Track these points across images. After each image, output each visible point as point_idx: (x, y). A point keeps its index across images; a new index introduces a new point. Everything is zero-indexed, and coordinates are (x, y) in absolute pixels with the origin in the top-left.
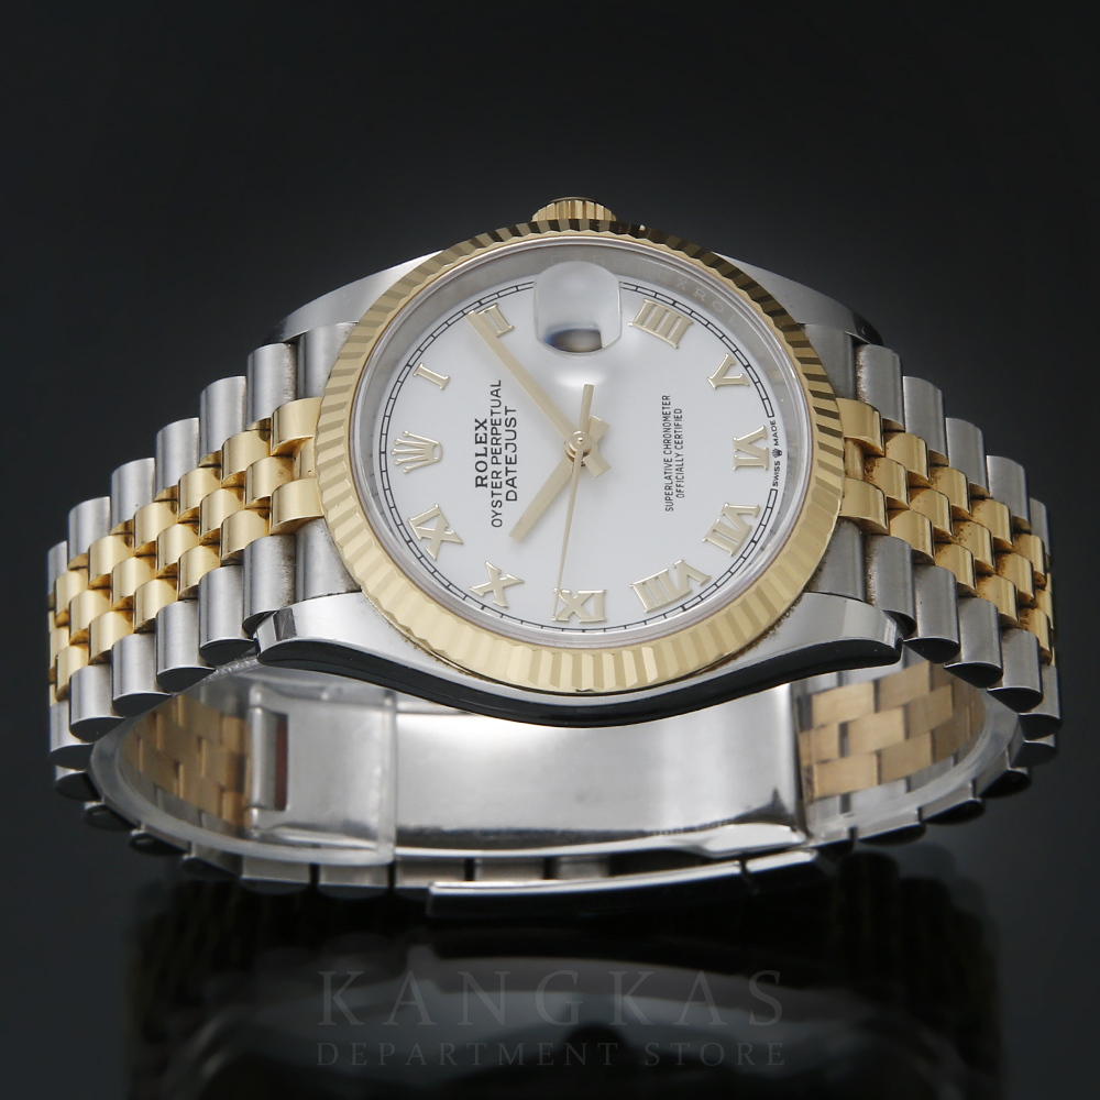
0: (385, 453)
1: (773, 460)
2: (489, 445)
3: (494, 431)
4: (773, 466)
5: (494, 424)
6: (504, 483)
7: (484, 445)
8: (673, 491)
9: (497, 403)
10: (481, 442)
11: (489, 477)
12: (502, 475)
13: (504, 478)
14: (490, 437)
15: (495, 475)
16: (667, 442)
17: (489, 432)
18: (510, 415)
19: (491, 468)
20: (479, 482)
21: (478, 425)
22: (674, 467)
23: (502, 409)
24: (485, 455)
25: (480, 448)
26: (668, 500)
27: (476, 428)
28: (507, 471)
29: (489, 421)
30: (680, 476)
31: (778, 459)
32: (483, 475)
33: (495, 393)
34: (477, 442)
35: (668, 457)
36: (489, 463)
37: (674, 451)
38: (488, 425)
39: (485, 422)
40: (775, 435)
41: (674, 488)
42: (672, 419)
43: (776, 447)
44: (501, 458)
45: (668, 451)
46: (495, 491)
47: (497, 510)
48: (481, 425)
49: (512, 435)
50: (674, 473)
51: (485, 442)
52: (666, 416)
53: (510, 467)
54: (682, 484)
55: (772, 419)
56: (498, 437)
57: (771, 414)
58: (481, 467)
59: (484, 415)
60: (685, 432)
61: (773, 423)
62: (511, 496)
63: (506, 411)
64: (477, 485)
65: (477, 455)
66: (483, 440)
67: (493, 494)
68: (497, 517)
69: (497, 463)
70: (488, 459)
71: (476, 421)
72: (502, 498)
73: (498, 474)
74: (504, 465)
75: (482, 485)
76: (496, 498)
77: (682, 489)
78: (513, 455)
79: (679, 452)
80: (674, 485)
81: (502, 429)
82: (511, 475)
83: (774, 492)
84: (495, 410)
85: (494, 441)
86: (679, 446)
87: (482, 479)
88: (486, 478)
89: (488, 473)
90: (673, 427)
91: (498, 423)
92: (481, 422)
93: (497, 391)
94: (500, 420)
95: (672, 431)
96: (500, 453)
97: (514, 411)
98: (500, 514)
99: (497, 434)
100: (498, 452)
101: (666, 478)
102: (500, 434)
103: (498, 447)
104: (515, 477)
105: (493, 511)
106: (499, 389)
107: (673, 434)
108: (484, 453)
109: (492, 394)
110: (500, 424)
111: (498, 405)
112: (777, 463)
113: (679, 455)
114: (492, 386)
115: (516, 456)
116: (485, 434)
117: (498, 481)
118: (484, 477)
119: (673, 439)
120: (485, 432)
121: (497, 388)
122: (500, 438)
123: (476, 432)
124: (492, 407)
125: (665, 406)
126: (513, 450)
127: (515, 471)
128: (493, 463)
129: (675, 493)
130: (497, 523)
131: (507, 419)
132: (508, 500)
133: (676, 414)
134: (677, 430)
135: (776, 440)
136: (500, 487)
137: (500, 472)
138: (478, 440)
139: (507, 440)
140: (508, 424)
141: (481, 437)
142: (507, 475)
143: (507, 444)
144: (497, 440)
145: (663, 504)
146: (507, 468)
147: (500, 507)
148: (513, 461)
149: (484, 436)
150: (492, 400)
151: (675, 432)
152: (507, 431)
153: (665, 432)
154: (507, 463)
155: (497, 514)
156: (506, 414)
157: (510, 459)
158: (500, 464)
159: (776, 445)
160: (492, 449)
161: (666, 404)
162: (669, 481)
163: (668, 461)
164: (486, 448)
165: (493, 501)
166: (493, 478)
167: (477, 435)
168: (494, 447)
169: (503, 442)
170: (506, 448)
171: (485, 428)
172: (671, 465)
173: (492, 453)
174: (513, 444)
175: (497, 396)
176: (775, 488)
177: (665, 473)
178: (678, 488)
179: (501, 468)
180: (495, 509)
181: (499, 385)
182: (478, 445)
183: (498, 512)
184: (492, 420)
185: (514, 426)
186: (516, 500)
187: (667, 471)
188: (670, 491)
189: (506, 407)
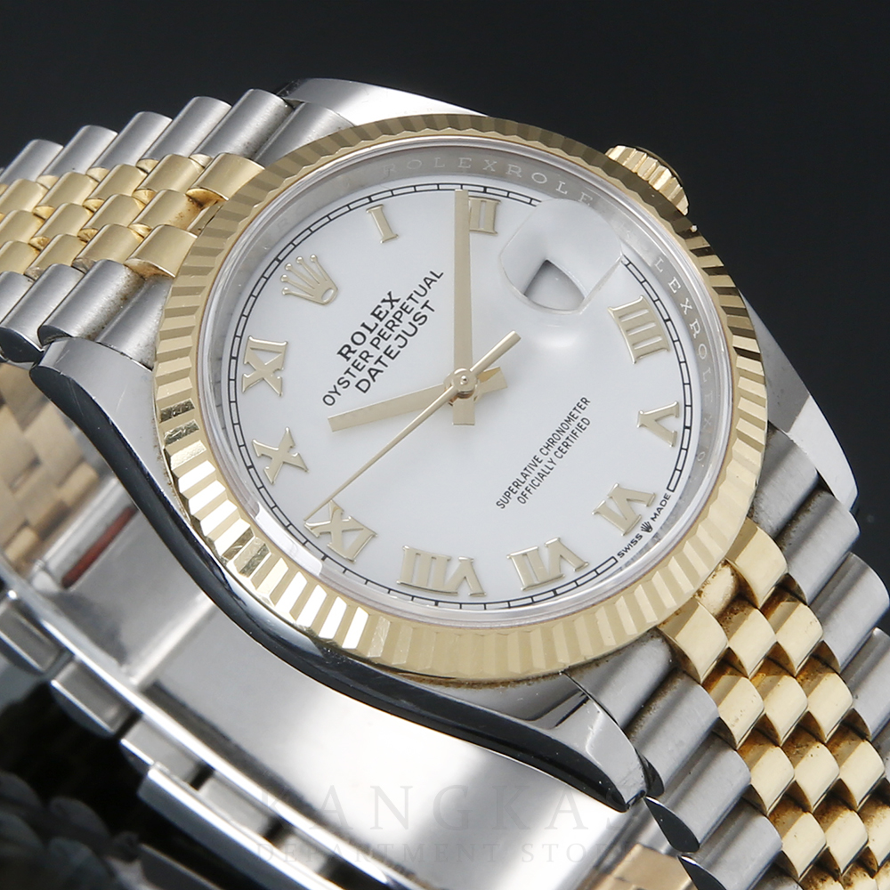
1: (638, 531)
2: (382, 325)
3: (398, 316)
4: (632, 536)
5: (404, 309)
6: (366, 369)
7: (378, 321)
8: (517, 491)
9: (423, 292)
10: (377, 316)
11: (358, 353)
12: (371, 360)
13: (371, 364)
14: (390, 317)
15: (364, 355)
16: (551, 442)
17: (392, 312)
18: (425, 311)
19: (367, 346)
20: (344, 352)
21: (388, 298)
22: (538, 470)
23: (422, 301)
24: (371, 331)
25: (371, 322)
26: (507, 495)
27: (384, 301)
28: (379, 360)
29: (400, 303)
30: (536, 482)
31: (644, 534)
32: (354, 347)
33: (428, 282)
34: (373, 314)
35: (541, 457)
36: (369, 339)
37: (551, 455)
38: (397, 306)
39: (397, 301)
40: (659, 510)
41: (522, 489)
42: (573, 425)
43: (651, 522)
44: (383, 345)
45: (545, 451)
46: (353, 370)
47: (339, 388)
48: (391, 301)
49: (410, 330)
50: (534, 474)
51: (381, 320)
52: (571, 418)
53: (385, 359)
54: (532, 490)
55: (669, 493)
56: (397, 323)
57: (671, 488)
58: (358, 338)
59: (401, 294)
60: (576, 446)
61: (666, 498)
62: (364, 385)
63: (425, 305)
64: (340, 353)
65: (363, 325)
66: (381, 316)
67: (348, 371)
68: (334, 395)
69: (376, 346)
70: (370, 336)
71: (390, 294)
72: (354, 381)
73: (368, 356)
74: (380, 353)
75: (345, 356)
76: (348, 377)
77: (528, 495)
78: (395, 349)
79: (555, 460)
80: (524, 486)
81: (407, 318)
82: (379, 366)
83: (613, 561)
84: (415, 296)
85: (390, 325)
86: (559, 454)
87: (350, 351)
88: (354, 352)
89: (360, 349)
90: (568, 432)
91: (408, 310)
92: (393, 298)
93: (432, 280)
94: (412, 309)
95: (565, 435)
96: (386, 339)
97: (433, 310)
98: (339, 394)
99: (398, 320)
100: (386, 336)
101: (522, 474)
102: (401, 322)
103: (389, 332)
104: (382, 372)
105: (335, 387)
106: (435, 281)
107: (563, 439)
108: (372, 328)
109: (425, 280)
110: (409, 313)
111: (422, 294)
112: (639, 537)
113: (552, 462)
114: (432, 273)
115: (399, 352)
116: (388, 312)
117: (363, 363)
118: (352, 349)
119: (559, 443)
120: (389, 310)
121: (434, 278)
122: (398, 326)
123: (381, 304)
124: (415, 292)
125: (577, 408)
126: (402, 345)
127: (386, 366)
128: (371, 343)
129: (519, 494)
130: (329, 400)
131: (419, 313)
132: (357, 386)
133: (582, 423)
134: (570, 438)
135: (656, 514)
136: (360, 370)
137: (372, 356)
138: (377, 313)
139: (403, 331)
140: (416, 318)
141: (381, 312)
142: (376, 363)
143: (399, 336)
144: (394, 325)
145: (500, 496)
146: (381, 357)
147: (344, 388)
148: (392, 355)
149: (385, 313)
150: (421, 286)
151: (567, 438)
152: (410, 323)
153: (558, 431)
154: (385, 353)
155: (336, 392)
156: (422, 308)
157: (392, 351)
158: (378, 348)
159: (653, 519)
160: (382, 330)
161: (580, 407)
162: (523, 480)
163: (537, 460)
164: (377, 325)
165: (343, 378)
166: (360, 356)
167: (379, 306)
168: (386, 329)
169: (398, 331)
170: (396, 339)
171: (392, 307)
172: (536, 466)
173: (379, 334)
174: (406, 340)
175: (428, 285)
176: (618, 558)
177: (525, 469)
178: (526, 492)
179: (376, 353)
180: (338, 386)
181: (439, 277)
182: (373, 316)
183: (338, 391)
184: (405, 303)
185: (420, 324)
186: (365, 392)
187: (528, 468)
188: (515, 489)
189: (428, 301)
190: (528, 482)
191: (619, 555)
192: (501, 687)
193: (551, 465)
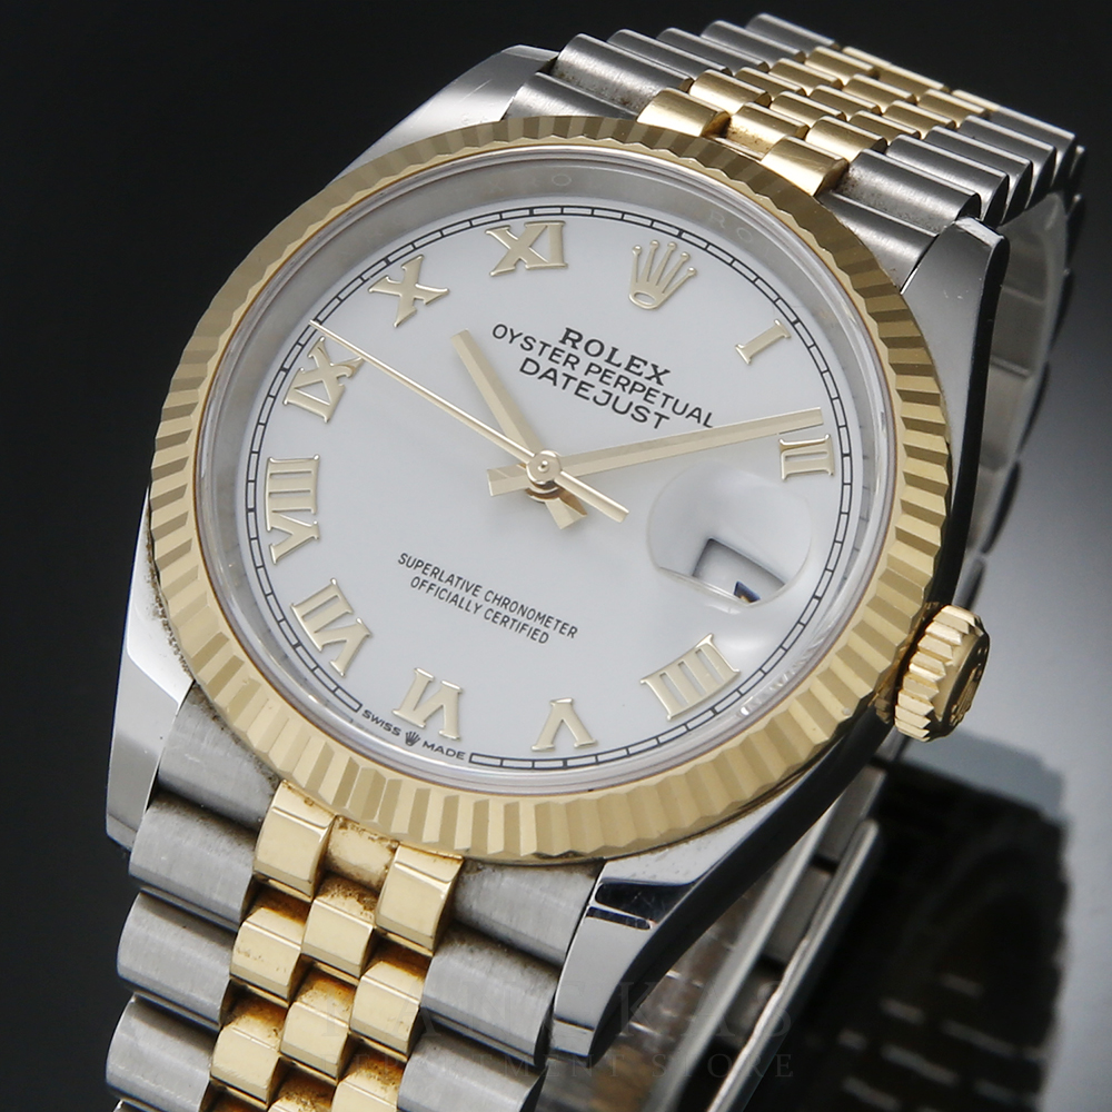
0: (679, 236)
1: (404, 730)
2: (621, 371)
3: (638, 387)
4: (395, 723)
5: (650, 392)
6: (554, 365)
7: (625, 365)
8: (427, 576)
9: (679, 409)
10: (631, 363)
11: (573, 351)
12: (568, 369)
13: (561, 369)
14: (634, 379)
15: (573, 359)
16: (505, 602)
17: (640, 379)
18: (653, 419)
19: (586, 360)
20: (571, 335)
21: (659, 371)
22: (462, 593)
23: (667, 411)
24: (609, 361)
25: (622, 358)
26: (418, 564)
27: (655, 367)
28: (570, 378)
29: (658, 387)
30: (444, 595)
31: (403, 736)
32: (581, 345)
33: (696, 413)
34: (633, 358)
35: (481, 594)
36: (594, 360)
37: (487, 606)
38: (653, 384)
39: (659, 382)
40: (440, 749)
41: (432, 580)
42: (537, 624)
43: (421, 743)
44: (593, 378)
45: (491, 597)
46: (548, 351)
47: (520, 340)
48: (657, 375)
49: (621, 406)
50: (455, 590)
51: (627, 369)
52: (545, 619)
53: (573, 385)
54: (432, 592)
55: (467, 757)
56: (628, 388)
57: (475, 759)
58: (594, 348)
59: (669, 384)
60: (507, 633)
61: (459, 755)
62: (530, 367)
63: (661, 416)
64: (569, 331)
65: (615, 350)
66: (632, 368)
67: (545, 345)
68: (509, 335)
69: (589, 370)
70: (600, 361)
71: (666, 371)
72: (533, 355)
73: (573, 364)
74: (582, 378)
75: (566, 337)
76: (538, 347)
77: (424, 589)
78: (591, 393)
79: (481, 612)
80: (436, 581)
81: (638, 398)
82: (561, 380)
83: (356, 706)
84: (671, 402)
85: (623, 381)
86: (490, 615)
87: (574, 341)
88: (574, 346)
89: (580, 352)
90: (524, 620)
91: (649, 398)
92: (661, 377)
93: (699, 418)
94: (652, 403)
95: (518, 617)
96: (601, 380)
97: (656, 427)
98: (511, 342)
99: (633, 389)
100: (605, 379)
101: (453, 576)
102: (630, 392)
103: (613, 382)
104: (555, 384)
105: (521, 334)
106: (699, 421)
107: (512, 616)
108: (613, 361)
109: (697, 409)
110: (645, 399)
111: (676, 410)
112: (397, 732)
113: (477, 608)
114: (710, 415)
115: (587, 399)
116: (640, 374)
117: (562, 360)
118: (577, 344)
119: (505, 612)
120: (644, 375)
121: (703, 420)
122: (624, 390)
123: (649, 364)
124: (677, 401)
125: (560, 625)
126: (598, 400)
127: (564, 388)
128: (592, 364)
129: (423, 577)
130: (500, 331)
131: (648, 412)
132: (528, 360)
133: (540, 634)
134: (516, 624)
135: (433, 746)
136: (550, 359)
137: (573, 368)
138: (636, 362)
139: (618, 398)
140: (641, 410)
141: (638, 366)
142: (565, 375)
143: (610, 395)
144: (623, 386)
145: (416, 554)
146: (575, 379)
147: (522, 346)
148: (581, 392)
149: (638, 371)
150: (687, 405)
151: (515, 621)
152: (631, 404)
153: (522, 606)
154: (582, 383)
155: (513, 337)
156: (656, 413)
157: (587, 390)
158: (586, 374)
159: (426, 743)
160: (614, 373)
161: (563, 627)
162: (444, 578)
163: (476, 590)
164: (619, 365)
165: (535, 341)
166: (570, 355)
167: (645, 363)
168: (615, 377)
169: (617, 391)
170: (604, 391)
171: (649, 378)
172: (467, 590)
173: (606, 370)
174: (606, 403)
175: (691, 414)
176: (362, 711)
177: (460, 579)
178: (428, 585)
179: (579, 372)
180: (522, 337)
181: (705, 424)
182: (629, 358)
183: (515, 340)
184: (658, 392)
185: (633, 416)
186: (522, 370)
187: (461, 582)
188: (428, 572)
189: (667, 418)
190: (443, 585)
191: (366, 711)
193: (472, 607)
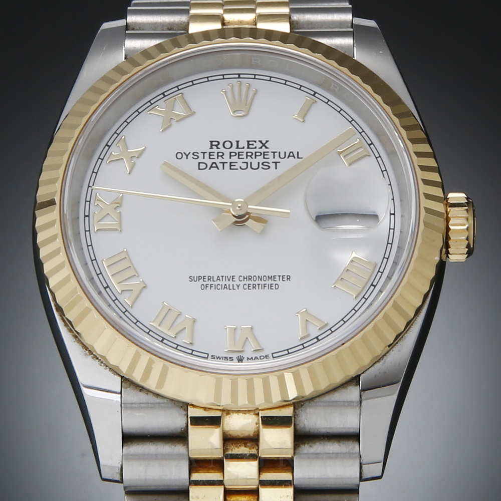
0: (239, 77)
1: (235, 356)
2: (246, 150)
3: (258, 154)
4: (229, 355)
5: (264, 154)
6: (213, 161)
7: (246, 147)
8: (206, 282)
9: (282, 156)
10: (249, 145)
11: (219, 150)
12: (220, 159)
13: (217, 161)
14: (254, 151)
15: (220, 154)
16: (250, 278)
17: (257, 150)
18: (272, 166)
19: (227, 152)
20: (214, 143)
21: (264, 142)
22: (227, 283)
23: (277, 159)
24: (238, 147)
25: (243, 143)
26: (199, 278)
27: (261, 142)
28: (223, 163)
29: (267, 150)
30: (219, 287)
31: (235, 360)
32: (221, 146)
33: (291, 155)
34: (248, 142)
35: (236, 279)
36: (231, 150)
37: (242, 283)
38: (264, 149)
39: (266, 148)
40: (256, 358)
41: (210, 283)
42: (270, 282)
43: (246, 359)
44: (234, 159)
45: (242, 279)
46: (207, 155)
47: (191, 156)
48: (264, 145)
49: (255, 166)
50: (223, 283)
51: (248, 148)
52: (273, 278)
53: (227, 166)
54: (214, 288)
55: (270, 356)
56: (253, 156)
57: (274, 355)
58: (228, 145)
59: (272, 147)
60: (258, 292)
61: (266, 357)
62: (203, 166)
63: (276, 163)
64: (211, 142)
65: (238, 142)
66: (250, 146)
67: (204, 153)
68: (185, 156)
69: (231, 156)
70: (234, 149)
71: (267, 141)
72: (201, 160)
73: (221, 156)
74: (229, 161)
75: (212, 145)
76: (201, 155)
77: (209, 288)
78: (237, 166)
79: (241, 287)
80: (212, 283)
81: (260, 159)
82: (220, 166)
83: (206, 356)
84: (277, 154)
85: (249, 154)
86: (246, 287)
87: (216, 146)
88: (218, 148)
89: (222, 149)
90: (263, 282)
91: (266, 157)
92: (266, 145)
93: (294, 156)
94: (268, 158)
95: (260, 282)
96: (239, 158)
97: (276, 168)
98: (187, 158)
99: (256, 156)
100: (240, 157)
101: (218, 277)
102: (255, 158)
103: (245, 156)
104: (218, 169)
105: (190, 153)
106: (295, 158)
107: (256, 283)
108: (239, 147)
109: (290, 152)
110: (264, 158)
111: (281, 157)
112: (231, 359)
113: (238, 287)
114: (298, 153)
115: (237, 169)
116: (256, 148)
117: (215, 156)
118: (219, 146)
119: (252, 282)
120: (257, 148)
121: (296, 156)
122: (252, 158)
123: (257, 142)
124: (279, 153)
125: (281, 277)
126: (242, 168)
127: (223, 169)
128: (230, 153)
129: (205, 283)
130: (179, 156)
131: (269, 163)
132: (199, 163)
133: (274, 285)
134: (260, 286)
135: (252, 358)
136: (210, 158)
137: (223, 158)
138: (250, 143)
139: (251, 163)
140: (264, 164)
141: (253, 145)
142: (220, 163)
143: (247, 163)
144: (251, 156)
145: (196, 275)
146: (227, 163)
147: (193, 158)
148: (232, 167)
149: (254, 147)
150: (285, 153)
151: (259, 285)
152: (259, 163)
153: (259, 277)
154: (231, 163)
155: (187, 156)
156: (273, 162)
157: (235, 166)
158: (230, 158)
159: (248, 358)
160: (243, 152)
161: (283, 278)
162: (215, 279)
163: (233, 278)
164: (243, 148)
165: (198, 153)
166: (218, 153)
167: (255, 142)
168: (245, 154)
169: (249, 160)
170: (243, 163)
171: (261, 148)
172: (229, 280)
173: (239, 153)
174: (247, 167)
175: (289, 156)
176: (210, 357)
177: (222, 276)
178: (209, 286)
179: (226, 158)
180: (191, 154)
181: (298, 158)
182: (247, 143)
183: (189, 156)
184: (268, 152)
185: (262, 168)
186: (199, 169)
187: (224, 278)
188: (206, 280)
189: (279, 162)
190: (216, 283)
191: (212, 356)
192: (87, 352)
193: (235, 287)
